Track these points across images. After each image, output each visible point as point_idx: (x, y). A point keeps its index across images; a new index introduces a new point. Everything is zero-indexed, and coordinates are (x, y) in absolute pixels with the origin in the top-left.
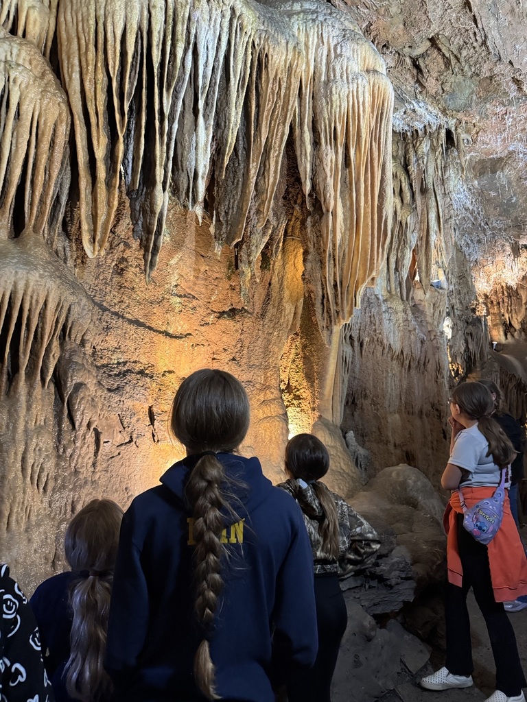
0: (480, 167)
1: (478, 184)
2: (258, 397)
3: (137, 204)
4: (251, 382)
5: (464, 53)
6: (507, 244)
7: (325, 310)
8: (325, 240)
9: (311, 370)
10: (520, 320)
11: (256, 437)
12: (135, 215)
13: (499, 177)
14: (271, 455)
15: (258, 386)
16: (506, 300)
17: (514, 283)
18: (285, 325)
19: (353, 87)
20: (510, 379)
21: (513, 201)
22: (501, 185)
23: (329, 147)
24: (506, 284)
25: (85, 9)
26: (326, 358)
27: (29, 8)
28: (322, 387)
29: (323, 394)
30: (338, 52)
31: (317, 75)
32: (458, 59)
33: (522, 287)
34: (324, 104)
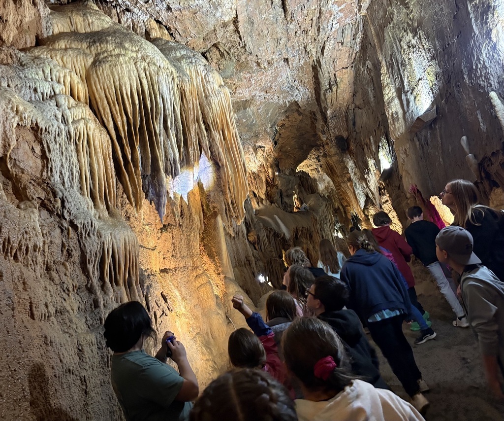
0: (236, 106)
1: (237, 116)
2: (192, 275)
3: (146, 181)
4: (185, 267)
5: (232, 50)
6: (250, 147)
7: (228, 216)
8: (224, 180)
9: (210, 251)
10: (264, 193)
11: (198, 298)
12: (146, 188)
13: (248, 111)
14: (210, 306)
15: (190, 268)
16: (253, 181)
17: (256, 170)
18: (196, 229)
19: (219, 98)
20: (270, 232)
21: (254, 122)
22: (249, 115)
23: (216, 132)
24: (251, 171)
25: (108, 82)
26: (219, 242)
27: (77, 84)
28: (221, 259)
29: (223, 264)
30: (207, 79)
31: (199, 92)
32: (229, 54)
33: (261, 171)
34: (209, 109)
